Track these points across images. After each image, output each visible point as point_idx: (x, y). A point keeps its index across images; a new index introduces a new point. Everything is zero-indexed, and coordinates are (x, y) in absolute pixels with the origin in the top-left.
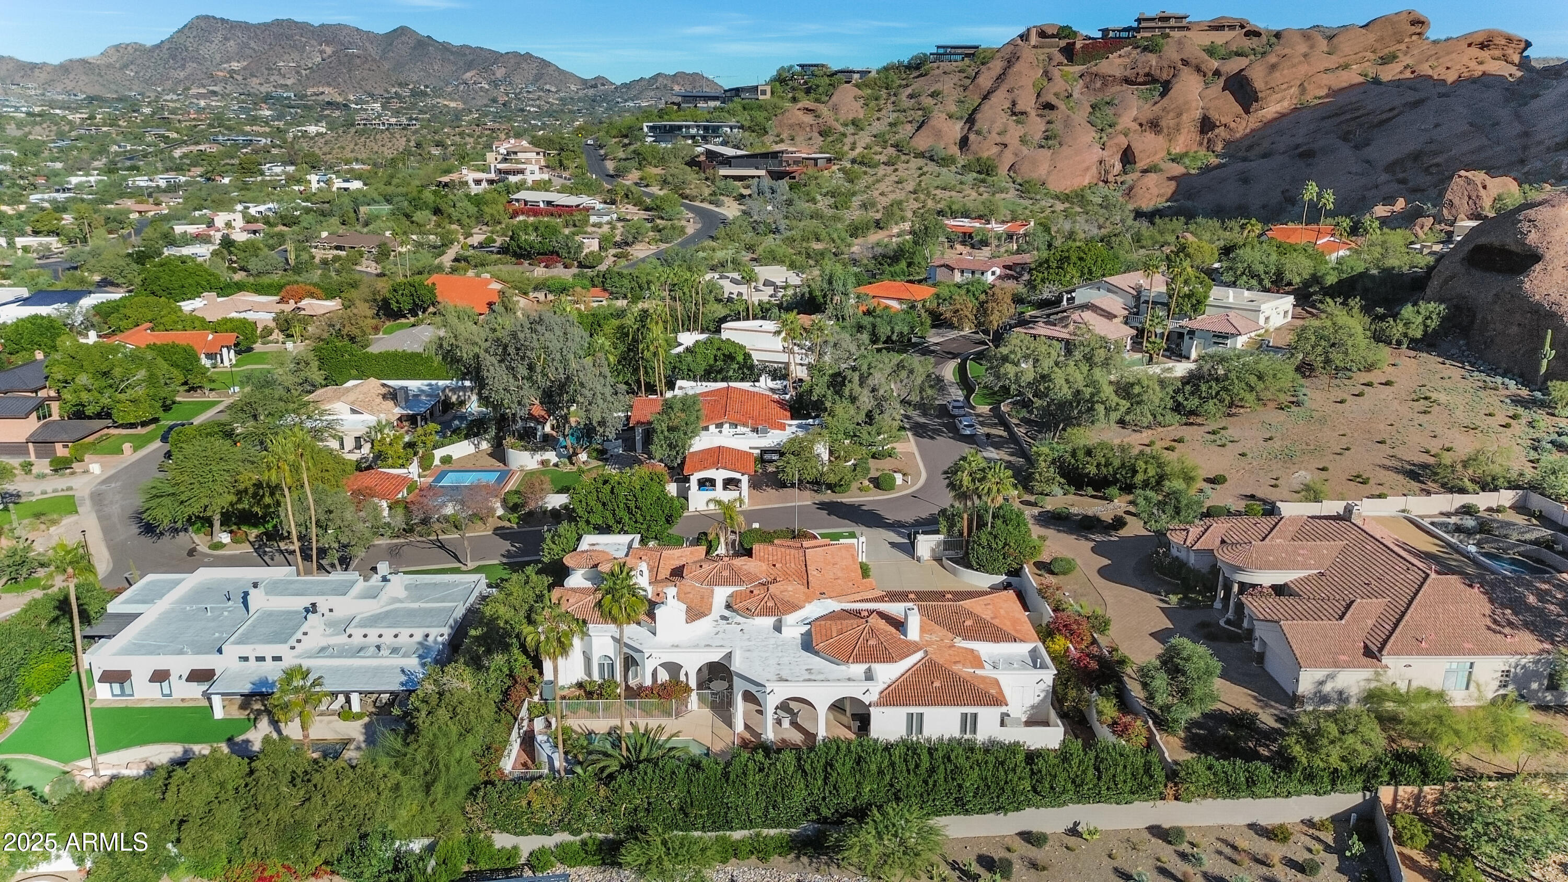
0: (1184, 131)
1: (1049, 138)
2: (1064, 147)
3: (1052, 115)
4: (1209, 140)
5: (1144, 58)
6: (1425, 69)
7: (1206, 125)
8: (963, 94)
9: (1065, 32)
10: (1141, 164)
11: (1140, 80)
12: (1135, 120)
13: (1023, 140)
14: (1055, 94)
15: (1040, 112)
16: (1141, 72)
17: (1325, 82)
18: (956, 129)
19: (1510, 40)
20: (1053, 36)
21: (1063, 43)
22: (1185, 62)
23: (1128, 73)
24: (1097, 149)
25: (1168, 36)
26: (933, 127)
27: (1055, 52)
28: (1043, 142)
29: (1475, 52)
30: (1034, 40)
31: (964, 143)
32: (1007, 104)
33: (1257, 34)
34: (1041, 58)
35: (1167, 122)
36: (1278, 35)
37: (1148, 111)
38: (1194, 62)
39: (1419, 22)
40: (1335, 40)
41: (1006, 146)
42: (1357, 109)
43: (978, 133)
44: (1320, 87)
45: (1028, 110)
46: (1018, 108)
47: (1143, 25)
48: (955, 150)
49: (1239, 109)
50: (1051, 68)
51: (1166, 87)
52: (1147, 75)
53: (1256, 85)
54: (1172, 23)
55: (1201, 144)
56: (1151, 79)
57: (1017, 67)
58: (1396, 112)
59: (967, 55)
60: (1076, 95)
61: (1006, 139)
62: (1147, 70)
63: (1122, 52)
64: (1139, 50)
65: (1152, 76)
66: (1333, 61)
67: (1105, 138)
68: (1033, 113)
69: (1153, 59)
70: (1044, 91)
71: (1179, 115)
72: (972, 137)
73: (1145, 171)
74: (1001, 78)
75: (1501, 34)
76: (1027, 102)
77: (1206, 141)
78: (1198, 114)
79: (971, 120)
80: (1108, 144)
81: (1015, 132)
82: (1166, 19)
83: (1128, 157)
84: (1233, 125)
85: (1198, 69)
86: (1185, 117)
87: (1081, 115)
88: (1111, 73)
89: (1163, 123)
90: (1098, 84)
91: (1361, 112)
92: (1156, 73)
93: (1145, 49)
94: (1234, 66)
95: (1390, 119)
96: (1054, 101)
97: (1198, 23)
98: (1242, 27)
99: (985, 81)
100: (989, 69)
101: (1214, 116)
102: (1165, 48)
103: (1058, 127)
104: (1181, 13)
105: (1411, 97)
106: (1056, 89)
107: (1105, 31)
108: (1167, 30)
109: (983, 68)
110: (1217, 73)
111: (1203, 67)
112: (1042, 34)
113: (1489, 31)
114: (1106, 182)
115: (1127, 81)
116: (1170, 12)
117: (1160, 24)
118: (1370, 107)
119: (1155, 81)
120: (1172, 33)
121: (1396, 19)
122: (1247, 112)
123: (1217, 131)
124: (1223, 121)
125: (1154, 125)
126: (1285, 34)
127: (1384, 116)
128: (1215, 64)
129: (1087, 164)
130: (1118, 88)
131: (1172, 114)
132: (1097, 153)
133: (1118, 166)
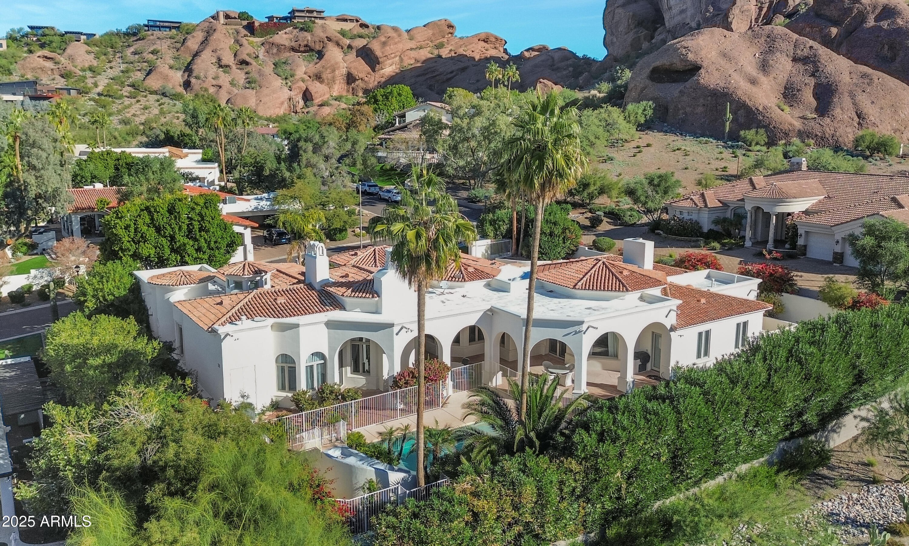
0: (338, 82)
1: (250, 83)
2: (264, 88)
3: (248, 68)
4: (353, 89)
5: (302, 35)
6: (461, 51)
7: (350, 79)
8: (176, 54)
9: (243, 16)
10: (317, 101)
11: (302, 49)
12: (305, 73)
13: (232, 83)
14: (247, 55)
15: (238, 66)
16: (302, 44)
17: (412, 56)
18: (178, 77)
19: (497, 39)
20: (235, 18)
21: (245, 23)
22: (329, 39)
23: (293, 44)
24: (286, 90)
25: (314, 22)
26: (161, 73)
27: (240, 28)
28: (247, 86)
29: (482, 44)
30: (222, 20)
31: (187, 85)
32: (214, 60)
33: (367, 26)
34: (231, 31)
35: (326, 75)
36: (379, 28)
37: (313, 68)
38: (335, 39)
39: (450, 26)
40: (411, 33)
41: (220, 87)
42: (434, 71)
43: (197, 78)
44: (410, 58)
45: (231, 64)
46: (223, 62)
47: (297, 14)
48: (181, 90)
49: (368, 69)
50: (239, 38)
51: (320, 55)
52: (306, 46)
53: (377, 53)
54: (315, 14)
55: (348, 91)
56: (308, 49)
57: (215, 36)
58: (454, 73)
59: (174, 28)
60: (261, 56)
61: (220, 82)
62: (306, 43)
63: (287, 30)
64: (298, 30)
65: (309, 47)
66: (413, 44)
67: (289, 84)
68: (234, 67)
69: (308, 36)
70: (238, 53)
71: (333, 71)
72: (193, 80)
73: (321, 105)
74: (205, 42)
75: (492, 35)
76: (228, 59)
77: (351, 89)
78: (344, 71)
79: (188, 69)
80: (293, 87)
81: (224, 79)
82: (311, 12)
83: (307, 96)
84: (366, 79)
85: (338, 44)
86: (337, 72)
87: (269, 69)
88: (283, 43)
89: (324, 76)
90: (275, 51)
91: (436, 73)
92: (312, 45)
93: (302, 29)
94: (360, 43)
95: (453, 77)
96: (248, 59)
97: (330, 17)
98: (357, 21)
99: (193, 44)
100: (193, 37)
101: (355, 72)
102: (314, 29)
103: (254, 75)
104: (318, 9)
105: (462, 65)
106: (247, 51)
107: (271, 18)
108: (313, 19)
109: (189, 37)
110: (350, 47)
111: (341, 43)
112: (227, 17)
113: (487, 33)
114: (296, 113)
115: (293, 49)
116: (311, 8)
117: (308, 15)
118: (441, 70)
119: (312, 50)
120: (317, 21)
121: (439, 23)
122: (374, 70)
123: (357, 83)
124: (361, 76)
125: (318, 77)
126: (382, 27)
127: (449, 76)
128: (348, 42)
129: (282, 99)
130: (288, 54)
131: (329, 70)
132: (286, 93)
133: (302, 103)
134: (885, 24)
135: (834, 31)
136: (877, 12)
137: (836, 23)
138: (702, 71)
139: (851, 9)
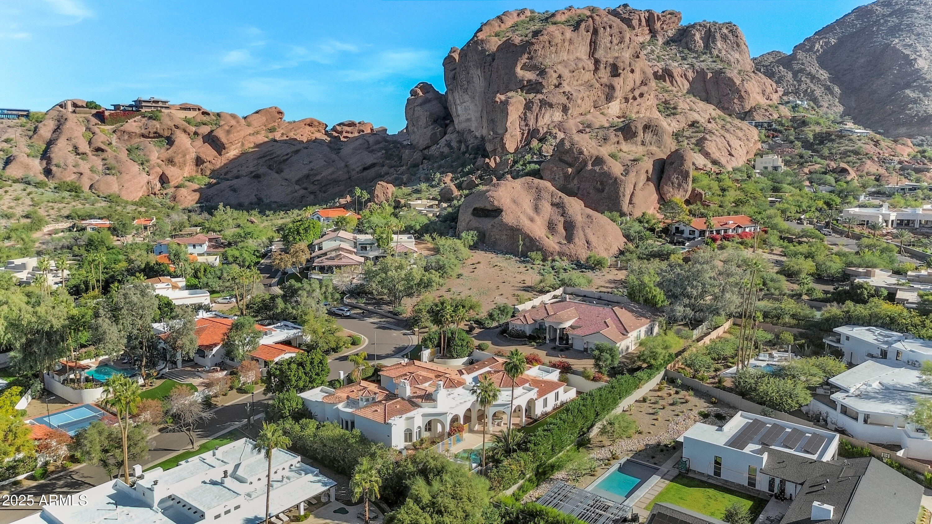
0: (188, 164)
1: (108, 169)
2: (124, 175)
3: (104, 155)
4: (202, 170)
5: (151, 124)
6: (292, 135)
7: (199, 161)
8: (29, 142)
9: (90, 105)
10: (173, 183)
11: (151, 135)
12: (158, 158)
13: (92, 170)
14: (102, 142)
15: (94, 153)
16: (152, 131)
17: (252, 140)
18: (37, 165)
19: (319, 123)
20: (83, 107)
21: (94, 111)
22: (177, 127)
23: (143, 131)
24: (144, 175)
25: (161, 112)
26: (22, 163)
27: (90, 116)
28: (108, 172)
29: (308, 128)
30: (70, 108)
31: (48, 172)
32: (71, 148)
33: (208, 114)
34: (81, 120)
35: (178, 159)
36: (218, 115)
37: (166, 154)
38: (182, 127)
39: (280, 113)
40: (248, 119)
41: (81, 174)
42: (272, 154)
43: (57, 166)
44: (250, 142)
45: (88, 152)
46: (80, 151)
47: (143, 104)
48: (42, 177)
49: (215, 153)
50: (91, 126)
51: (170, 141)
52: (155, 133)
53: (222, 140)
54: (160, 104)
55: (197, 172)
56: (157, 135)
57: (68, 125)
58: (289, 156)
59: (23, 116)
60: (114, 143)
61: (81, 170)
62: (155, 130)
63: (136, 119)
64: (146, 118)
65: (158, 133)
66: (250, 130)
67: (147, 169)
68: (90, 154)
69: (157, 124)
70: (93, 140)
71: (184, 156)
72: (54, 169)
73: (177, 187)
74: (57, 131)
75: (316, 120)
76: (84, 147)
77: (200, 170)
78: (194, 155)
79: (45, 157)
80: (151, 172)
81: (84, 167)
82: (157, 102)
83: (164, 180)
84: (213, 161)
85: (185, 131)
86: (187, 157)
87: (123, 155)
88: (134, 131)
89: (176, 160)
90: (126, 137)
91: (274, 155)
92: (161, 132)
93: (150, 118)
94: (205, 130)
95: (287, 159)
96: (103, 147)
97: (173, 105)
98: (199, 110)
99: (46, 131)
100: (44, 125)
101: (203, 156)
102: (162, 118)
103: (111, 162)
104: (164, 99)
105: (296, 148)
106: (102, 139)
107: (117, 107)
108: (159, 109)
109: (40, 125)
110: (196, 133)
111: (187, 130)
112: (75, 105)
113: (311, 119)
114: (155, 194)
115: (143, 136)
116: (157, 98)
117: (154, 105)
118: (278, 153)
119: (160, 136)
120: (163, 110)
121: (270, 110)
122: (220, 154)
123: (205, 164)
124: (209, 159)
125: (171, 161)
126: (222, 115)
127: (285, 157)
128: (194, 129)
129: (142, 184)
130: (138, 140)
131: (180, 155)
132: (145, 178)
133: (159, 185)
134: (597, 168)
135: (570, 170)
136: (593, 160)
137: (571, 166)
138: (503, 213)
139: (578, 158)
